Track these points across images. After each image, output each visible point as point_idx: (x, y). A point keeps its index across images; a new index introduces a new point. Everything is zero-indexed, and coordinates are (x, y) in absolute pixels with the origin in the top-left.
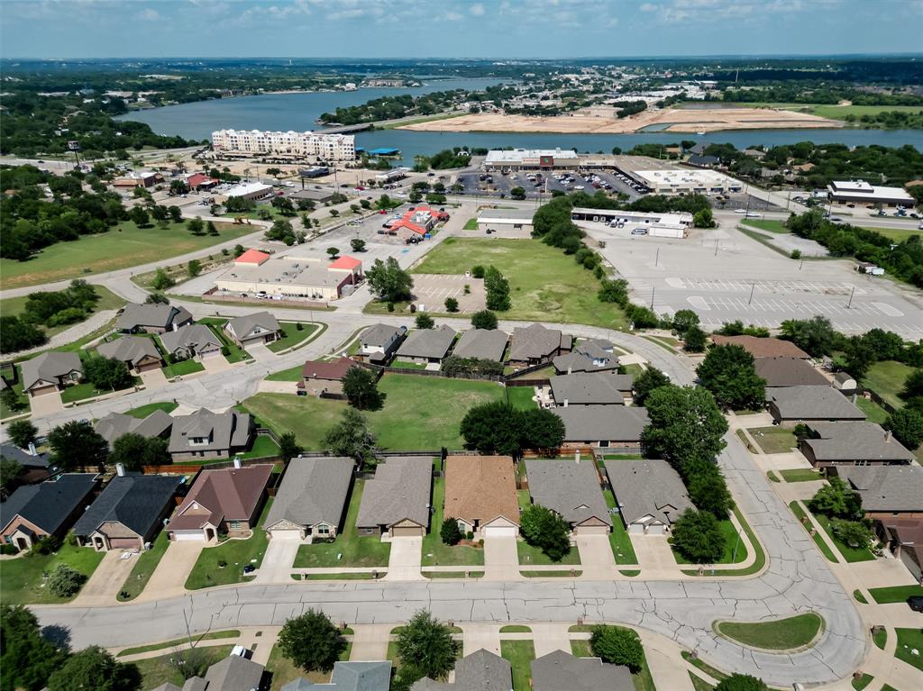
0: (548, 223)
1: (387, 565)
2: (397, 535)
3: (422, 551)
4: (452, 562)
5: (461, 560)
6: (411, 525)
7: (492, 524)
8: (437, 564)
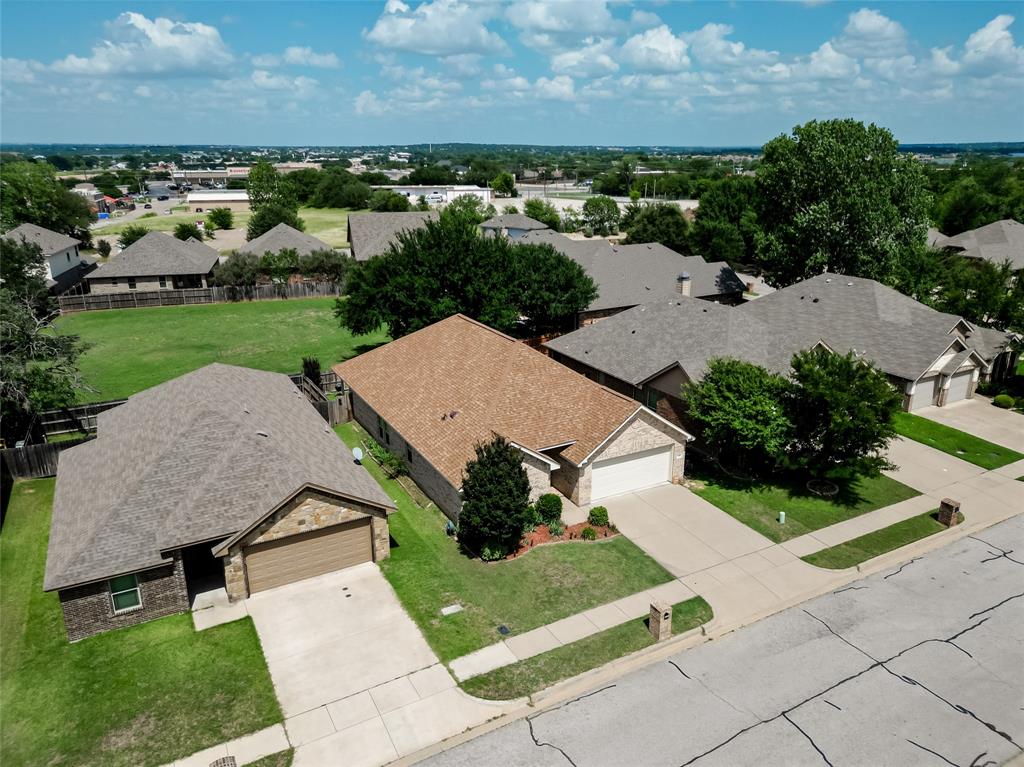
0: (307, 185)
1: (272, 715)
2: (272, 582)
3: (409, 605)
4: (554, 604)
5: (581, 588)
6: (327, 520)
7: (613, 450)
8: (504, 632)
